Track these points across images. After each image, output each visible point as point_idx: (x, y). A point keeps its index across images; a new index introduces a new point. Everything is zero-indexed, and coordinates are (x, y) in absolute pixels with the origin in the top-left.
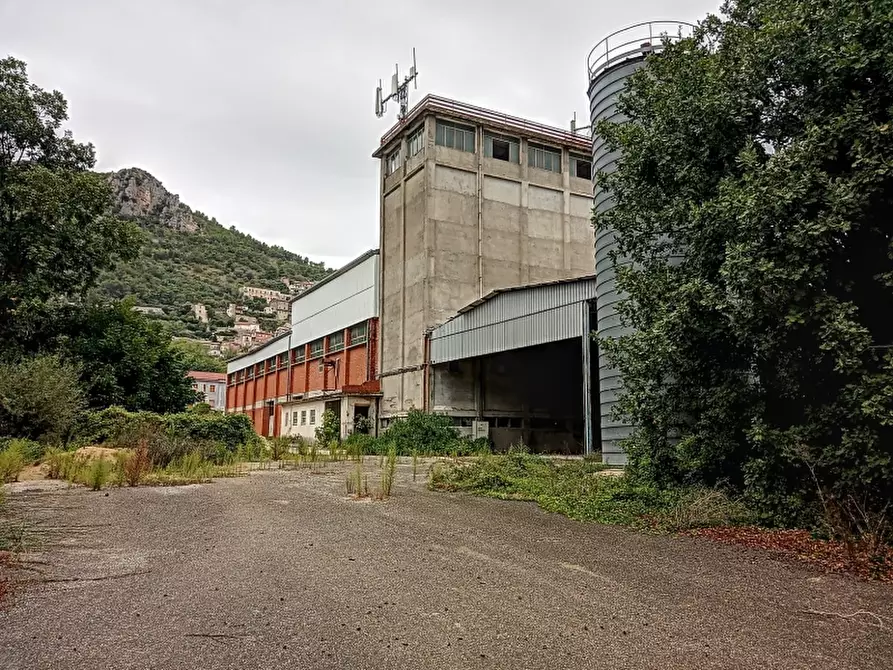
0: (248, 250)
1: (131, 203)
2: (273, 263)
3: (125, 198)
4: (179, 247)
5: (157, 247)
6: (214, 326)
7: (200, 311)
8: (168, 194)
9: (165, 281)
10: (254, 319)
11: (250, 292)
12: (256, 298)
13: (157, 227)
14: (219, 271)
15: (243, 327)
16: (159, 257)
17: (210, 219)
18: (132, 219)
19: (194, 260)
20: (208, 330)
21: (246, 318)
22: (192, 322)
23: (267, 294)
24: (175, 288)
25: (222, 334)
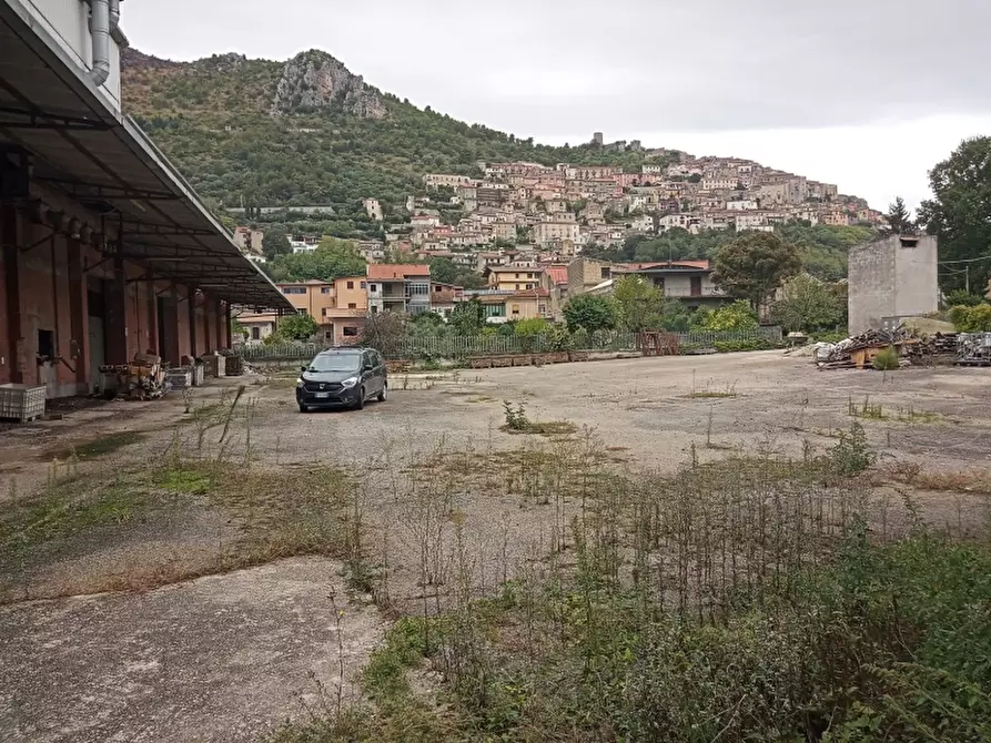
0: (442, 131)
1: (311, 91)
2: (471, 145)
3: (305, 87)
4: (363, 136)
5: (337, 138)
6: (387, 223)
7: (373, 207)
8: (352, 76)
9: (340, 176)
10: (436, 212)
11: (435, 180)
12: (441, 187)
13: (340, 116)
14: (405, 159)
15: (422, 222)
16: (337, 150)
17: (402, 101)
18: (313, 110)
19: (378, 149)
20: (382, 227)
21: (427, 211)
22: (363, 220)
23: (453, 181)
24: (350, 182)
25: (396, 232)
